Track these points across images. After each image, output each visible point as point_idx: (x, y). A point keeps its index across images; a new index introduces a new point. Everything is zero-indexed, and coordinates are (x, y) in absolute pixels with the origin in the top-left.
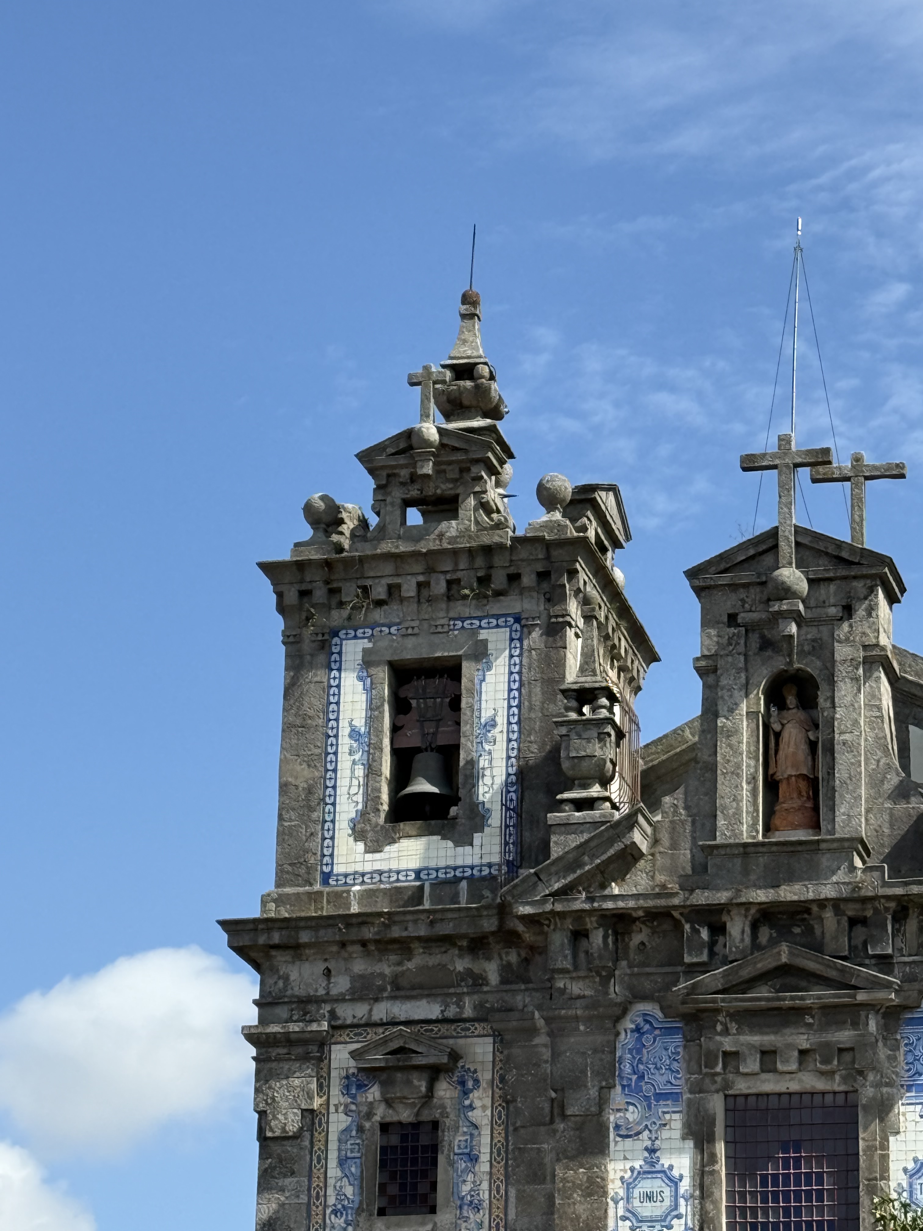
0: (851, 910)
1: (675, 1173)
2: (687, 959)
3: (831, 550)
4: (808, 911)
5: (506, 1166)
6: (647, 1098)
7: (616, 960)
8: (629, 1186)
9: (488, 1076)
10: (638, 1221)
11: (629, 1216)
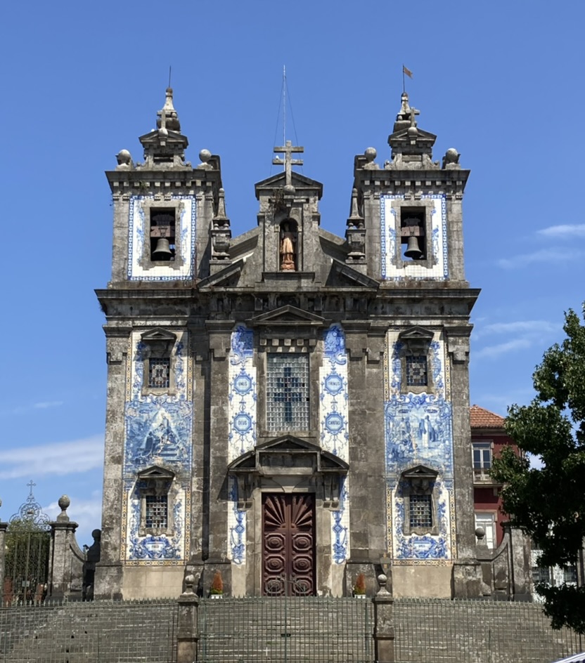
0: (309, 296)
1: (251, 377)
2: (256, 309)
3: (303, 180)
4: (295, 296)
5: (193, 373)
6: (241, 353)
7: (232, 308)
8: (235, 380)
9: (186, 344)
10: (238, 391)
11: (236, 389)
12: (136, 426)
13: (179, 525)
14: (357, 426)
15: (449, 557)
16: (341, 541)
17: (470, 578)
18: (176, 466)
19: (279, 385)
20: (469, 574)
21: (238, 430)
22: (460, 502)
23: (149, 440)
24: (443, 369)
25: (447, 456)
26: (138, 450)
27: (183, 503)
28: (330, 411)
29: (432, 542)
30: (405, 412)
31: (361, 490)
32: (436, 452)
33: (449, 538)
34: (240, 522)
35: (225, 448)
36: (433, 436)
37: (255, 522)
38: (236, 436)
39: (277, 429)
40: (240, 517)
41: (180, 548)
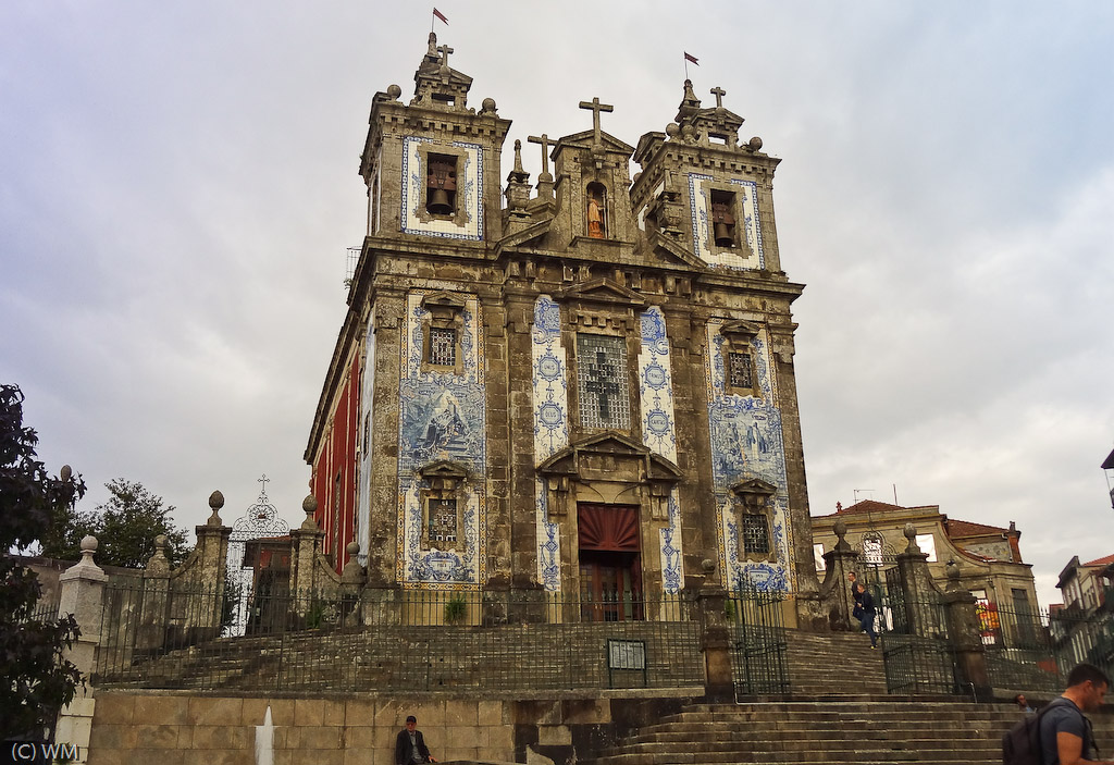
0: (627, 270)
1: (558, 359)
3: (613, 141)
4: (610, 267)
5: (484, 350)
6: (546, 330)
8: (541, 362)
9: (476, 315)
10: (545, 376)
11: (541, 373)
12: (414, 410)
13: (471, 538)
14: (684, 427)
15: (790, 589)
16: (673, 565)
17: (816, 614)
18: (467, 464)
19: (592, 373)
20: (814, 610)
21: (546, 424)
22: (796, 524)
23: (432, 430)
24: (768, 369)
25: (779, 471)
26: (418, 440)
27: (476, 511)
28: (653, 408)
29: (771, 571)
30: (732, 416)
31: (693, 504)
32: (768, 465)
33: (788, 567)
34: (551, 537)
35: (531, 443)
36: (763, 446)
37: (571, 539)
38: (543, 431)
39: (593, 424)
40: (551, 530)
41: (474, 568)
